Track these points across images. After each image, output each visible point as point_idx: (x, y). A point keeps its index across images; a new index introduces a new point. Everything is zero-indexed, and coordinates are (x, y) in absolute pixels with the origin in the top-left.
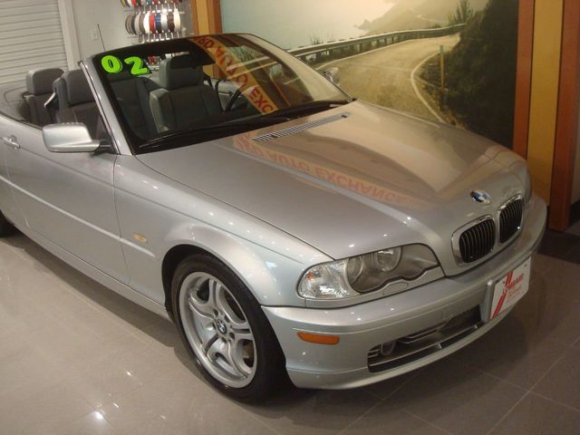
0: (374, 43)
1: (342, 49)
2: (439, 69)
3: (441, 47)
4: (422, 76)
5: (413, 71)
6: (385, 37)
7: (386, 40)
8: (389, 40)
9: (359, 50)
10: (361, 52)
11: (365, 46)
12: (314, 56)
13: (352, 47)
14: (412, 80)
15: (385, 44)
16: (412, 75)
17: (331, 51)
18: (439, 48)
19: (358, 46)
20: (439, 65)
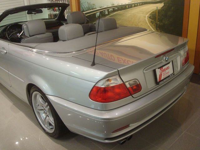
0: (133, 5)
1: (122, 7)
2: (156, 15)
3: (157, 7)
4: (150, 18)
5: (147, 16)
6: (137, 3)
7: (137, 4)
8: (139, 4)
9: (128, 7)
10: (128, 8)
11: (130, 6)
12: (112, 10)
13: (125, 6)
14: (146, 19)
15: (137, 6)
16: (146, 17)
17: (118, 8)
18: (156, 8)
19: (128, 6)
20: (156, 14)
